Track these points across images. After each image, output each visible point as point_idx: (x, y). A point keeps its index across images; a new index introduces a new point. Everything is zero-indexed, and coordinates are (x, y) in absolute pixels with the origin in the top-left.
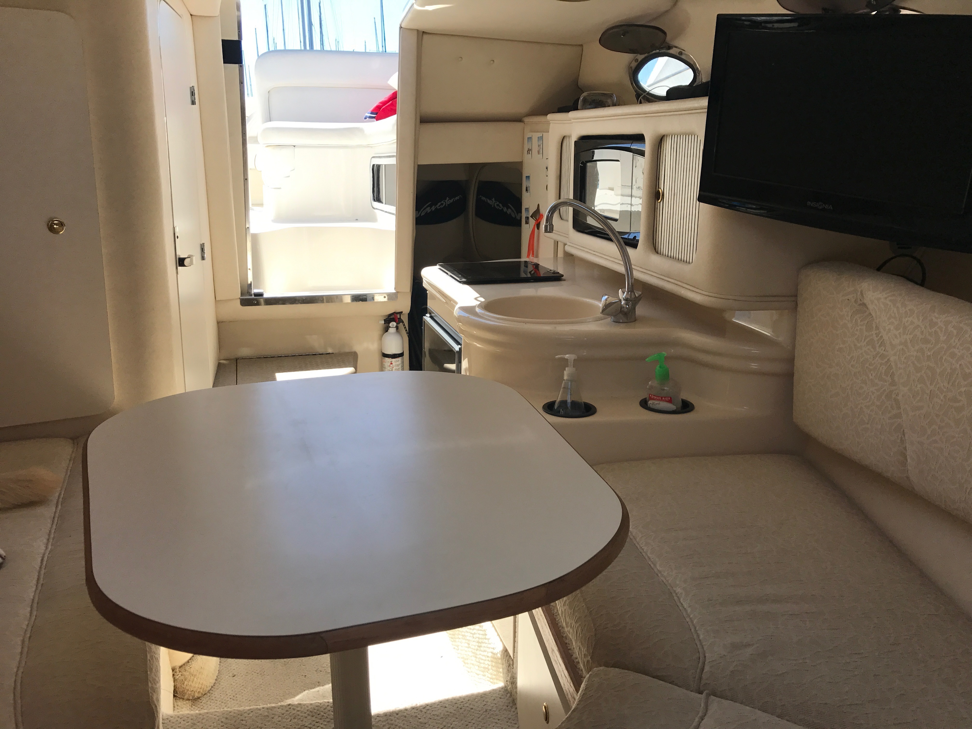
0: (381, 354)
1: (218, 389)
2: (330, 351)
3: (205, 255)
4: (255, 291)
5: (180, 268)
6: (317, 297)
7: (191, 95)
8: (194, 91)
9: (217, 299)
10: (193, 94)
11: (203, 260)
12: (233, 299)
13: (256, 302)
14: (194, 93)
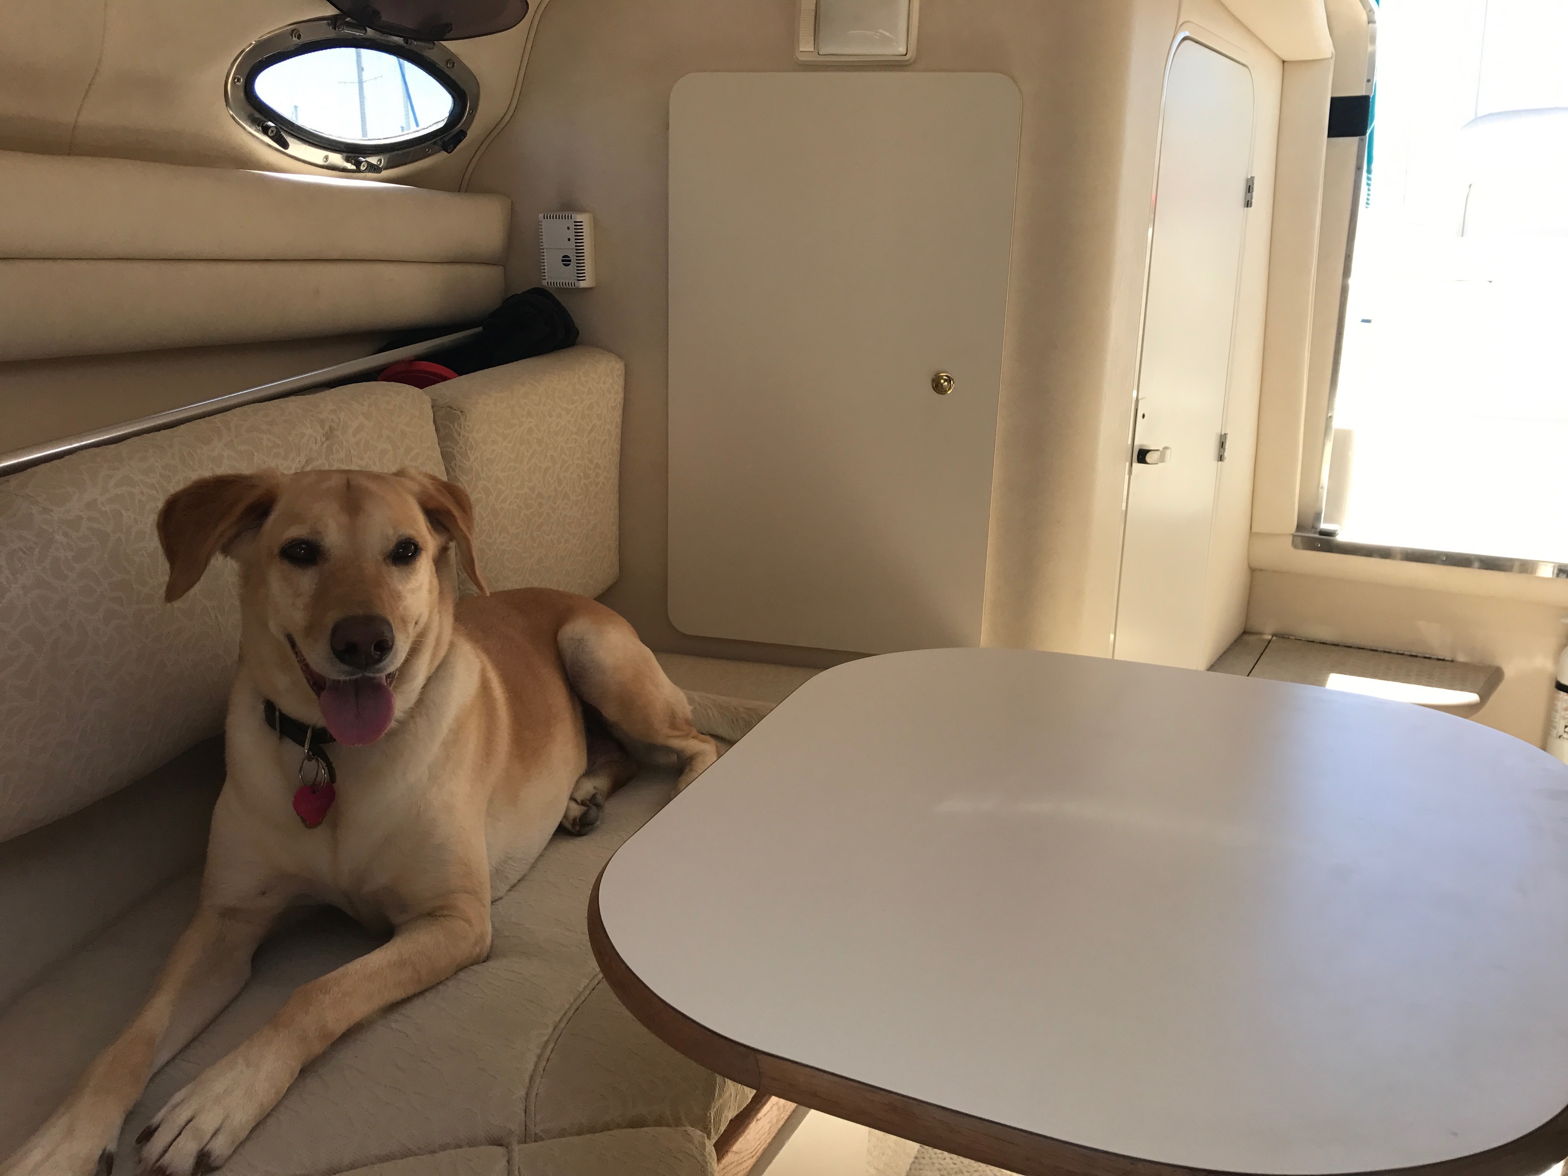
0: (1554, 684)
1: (1218, 676)
2: (1461, 658)
3: (1225, 454)
4: (1324, 526)
5: (1137, 466)
6: (1472, 557)
7: (1246, 191)
8: (1253, 184)
9: (1253, 531)
10: (1249, 189)
11: (1221, 460)
12: (1279, 535)
13: (1319, 545)
14: (1253, 188)
